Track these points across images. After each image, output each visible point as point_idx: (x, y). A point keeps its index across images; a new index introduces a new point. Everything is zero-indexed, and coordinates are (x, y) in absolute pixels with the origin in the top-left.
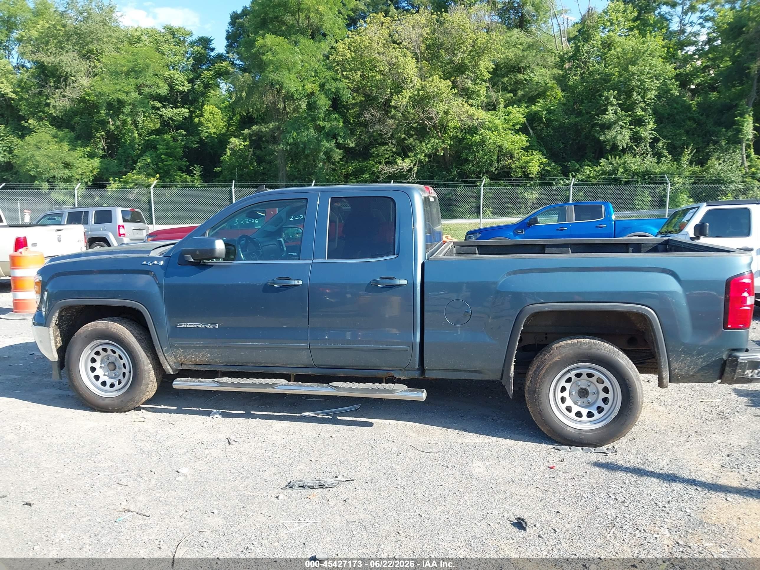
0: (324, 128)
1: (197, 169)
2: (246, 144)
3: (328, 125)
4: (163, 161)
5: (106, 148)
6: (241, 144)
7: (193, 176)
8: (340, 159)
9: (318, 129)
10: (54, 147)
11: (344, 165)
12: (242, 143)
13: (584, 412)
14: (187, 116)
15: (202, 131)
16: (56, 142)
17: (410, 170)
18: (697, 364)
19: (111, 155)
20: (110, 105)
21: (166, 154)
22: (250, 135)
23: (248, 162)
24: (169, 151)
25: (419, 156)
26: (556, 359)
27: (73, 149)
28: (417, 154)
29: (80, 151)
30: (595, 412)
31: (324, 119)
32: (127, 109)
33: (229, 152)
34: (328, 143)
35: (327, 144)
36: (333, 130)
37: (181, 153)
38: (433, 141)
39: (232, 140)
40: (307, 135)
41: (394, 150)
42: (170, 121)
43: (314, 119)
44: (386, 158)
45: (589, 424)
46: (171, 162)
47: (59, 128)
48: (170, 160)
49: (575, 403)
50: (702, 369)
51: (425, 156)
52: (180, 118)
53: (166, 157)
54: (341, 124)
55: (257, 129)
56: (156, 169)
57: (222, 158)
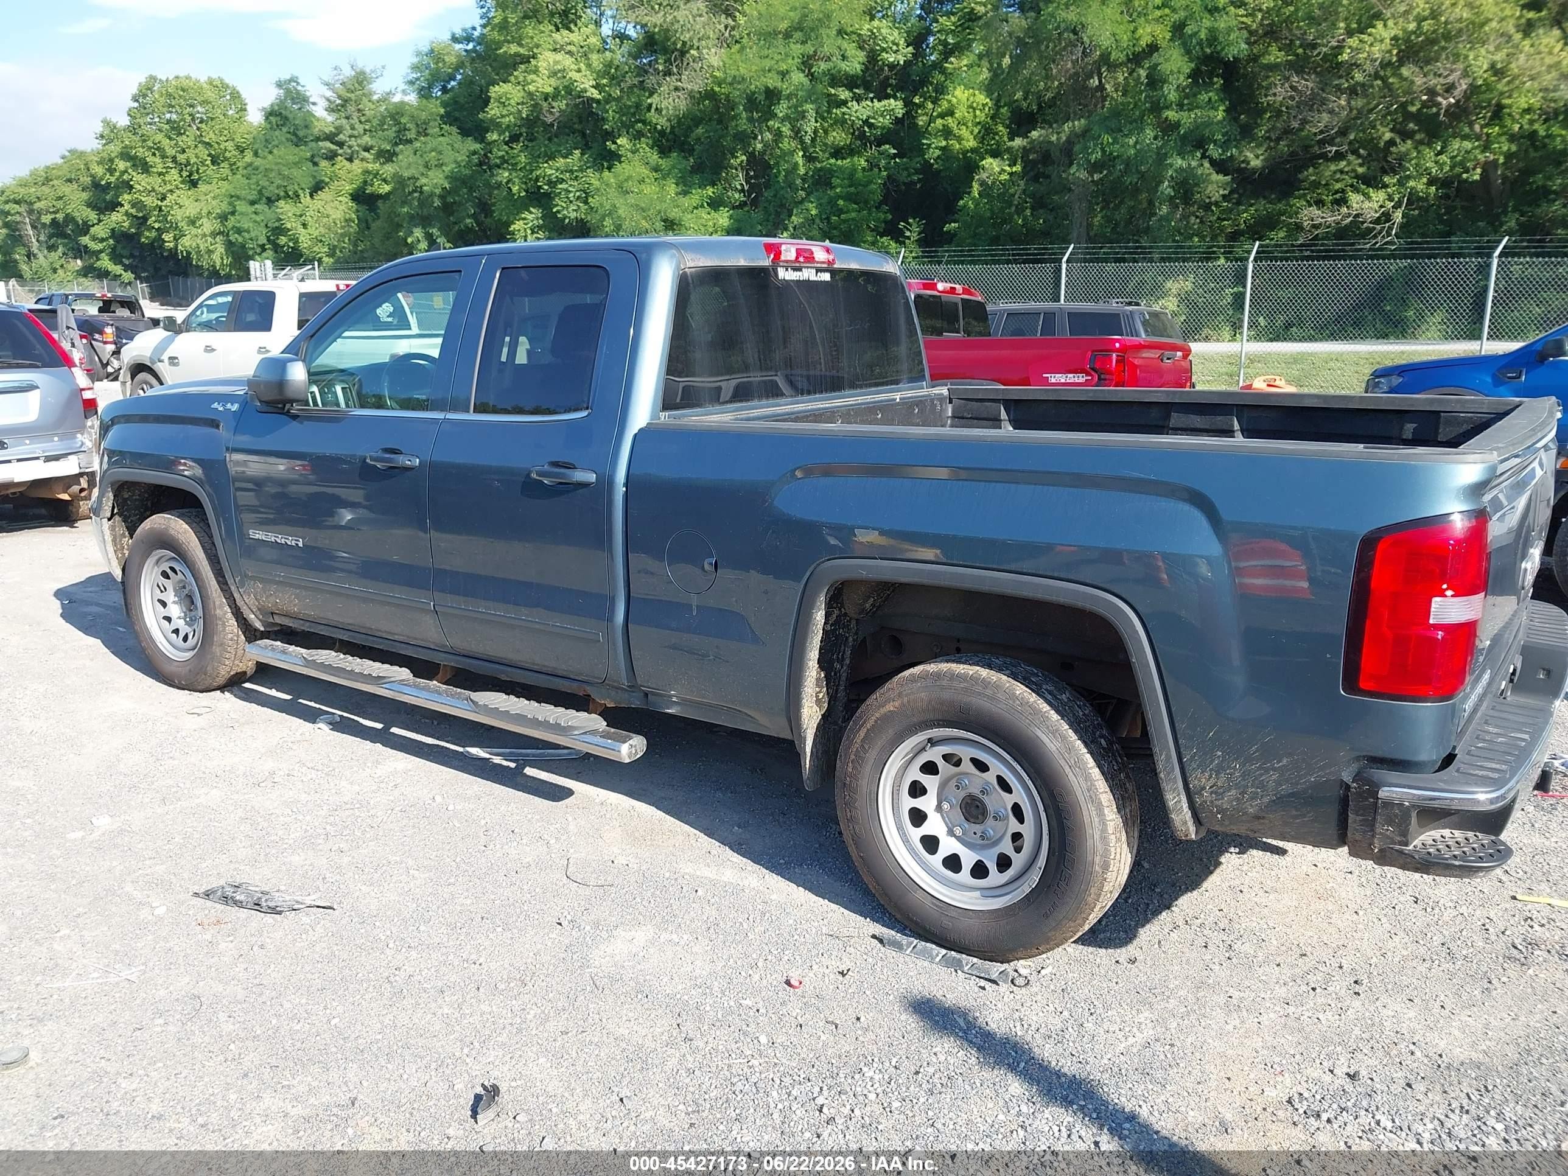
0: (1177, 125)
1: (915, 225)
2: (1014, 169)
3: (1187, 119)
4: (841, 211)
5: (746, 188)
6: (1003, 171)
7: (904, 243)
8: (1224, 196)
9: (1168, 128)
10: (650, 189)
11: (1231, 210)
12: (1007, 168)
13: (968, 859)
14: (900, 116)
15: (929, 145)
16: (656, 179)
17: (1386, 217)
18: (1262, 786)
19: (755, 203)
20: (751, 102)
21: (848, 198)
22: (1025, 151)
23: (1013, 209)
24: (852, 189)
25: (1411, 183)
26: (890, 707)
27: (685, 193)
28: (1409, 177)
29: (698, 195)
30: (992, 867)
31: (1181, 106)
32: (781, 109)
33: (976, 188)
34: (1183, 158)
35: (1179, 162)
36: (1197, 128)
37: (878, 197)
38: (1456, 144)
39: (989, 162)
40: (1136, 143)
41: (1360, 170)
42: (866, 129)
43: (1157, 108)
44: (1337, 192)
45: (977, 894)
46: (853, 215)
47: (664, 152)
48: (854, 210)
49: (951, 833)
50: (1280, 802)
51: (1430, 183)
52: (886, 121)
53: (847, 203)
54: (1220, 115)
55: (1040, 136)
56: (826, 229)
57: (961, 202)
